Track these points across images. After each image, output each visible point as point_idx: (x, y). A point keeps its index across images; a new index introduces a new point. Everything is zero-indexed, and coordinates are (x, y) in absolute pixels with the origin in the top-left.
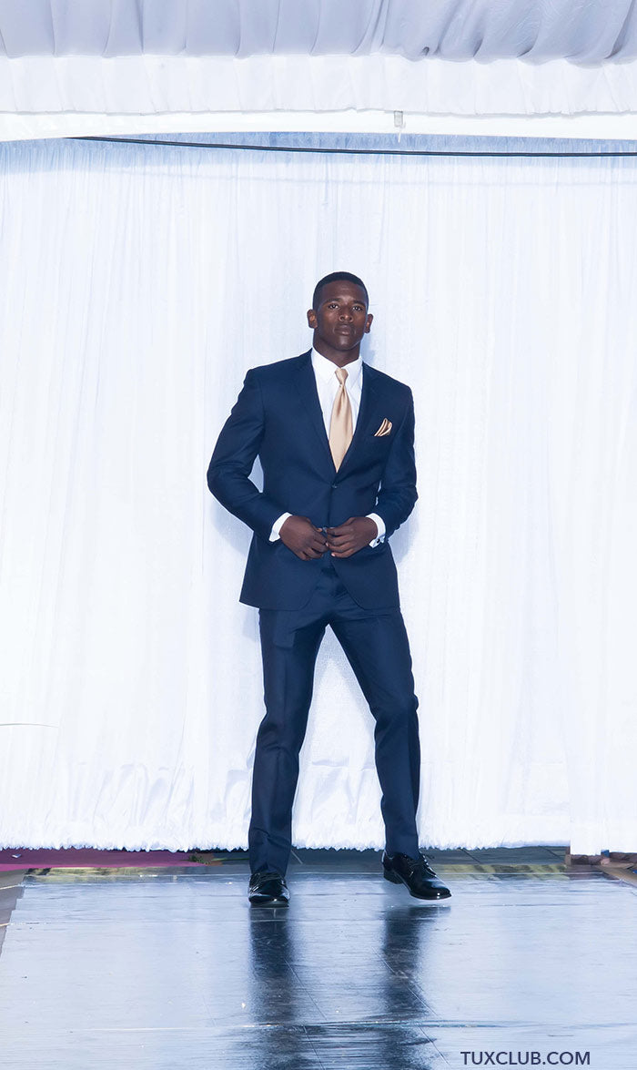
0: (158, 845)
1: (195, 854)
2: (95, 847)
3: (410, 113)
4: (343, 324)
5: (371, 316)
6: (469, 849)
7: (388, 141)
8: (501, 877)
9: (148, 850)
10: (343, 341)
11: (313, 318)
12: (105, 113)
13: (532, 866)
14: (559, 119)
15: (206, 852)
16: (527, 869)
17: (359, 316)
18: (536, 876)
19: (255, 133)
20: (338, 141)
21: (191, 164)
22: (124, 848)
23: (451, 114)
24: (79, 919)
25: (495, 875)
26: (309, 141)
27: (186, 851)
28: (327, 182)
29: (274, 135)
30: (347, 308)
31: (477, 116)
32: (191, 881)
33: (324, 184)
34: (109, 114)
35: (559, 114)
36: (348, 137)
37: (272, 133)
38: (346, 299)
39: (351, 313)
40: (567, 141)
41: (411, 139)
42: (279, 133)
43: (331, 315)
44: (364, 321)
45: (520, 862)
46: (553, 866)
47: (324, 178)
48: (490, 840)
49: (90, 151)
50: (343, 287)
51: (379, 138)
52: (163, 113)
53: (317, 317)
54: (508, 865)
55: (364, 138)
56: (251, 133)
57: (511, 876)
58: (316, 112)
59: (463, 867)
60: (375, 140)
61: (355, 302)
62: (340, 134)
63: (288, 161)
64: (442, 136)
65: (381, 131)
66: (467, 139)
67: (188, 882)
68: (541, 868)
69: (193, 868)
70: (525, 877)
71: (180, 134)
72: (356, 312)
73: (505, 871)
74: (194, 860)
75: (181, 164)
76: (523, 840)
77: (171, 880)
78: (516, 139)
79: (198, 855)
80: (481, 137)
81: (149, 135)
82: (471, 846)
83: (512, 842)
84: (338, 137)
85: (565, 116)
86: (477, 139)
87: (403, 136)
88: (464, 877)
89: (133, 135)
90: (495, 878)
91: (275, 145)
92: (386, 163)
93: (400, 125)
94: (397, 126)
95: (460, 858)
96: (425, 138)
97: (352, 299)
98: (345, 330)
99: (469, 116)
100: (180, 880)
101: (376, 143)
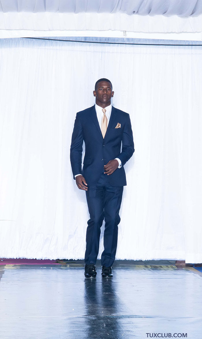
0: (46, 258)
1: (58, 261)
2: (27, 258)
3: (128, 31)
4: (104, 95)
5: (113, 92)
6: (143, 260)
7: (121, 40)
8: (153, 269)
9: (43, 259)
10: (105, 100)
11: (95, 93)
12: (33, 30)
13: (162, 266)
14: (174, 34)
15: (61, 260)
16: (161, 267)
17: (109, 92)
18: (163, 269)
19: (80, 37)
20: (105, 40)
21: (60, 46)
22: (36, 259)
23: (141, 32)
24: (22, 281)
25: (151, 269)
26: (97, 39)
27: (55, 260)
28: (102, 52)
29: (85, 38)
30: (106, 90)
31: (149, 33)
32: (57, 269)
33: (101, 53)
34: (35, 30)
35: (175, 32)
36: (109, 39)
37: (85, 37)
38: (105, 87)
39: (107, 91)
40: (177, 41)
41: (128, 39)
42: (87, 37)
43: (100, 92)
44: (111, 94)
45: (159, 265)
46: (169, 266)
47: (101, 51)
48: (150, 258)
49: (28, 42)
50: (104, 83)
51: (118, 39)
52: (51, 30)
53: (96, 93)
54: (155, 265)
55: (114, 39)
56: (78, 37)
57: (156, 269)
58: (99, 31)
59: (141, 266)
60: (117, 39)
61: (108, 88)
62: (106, 38)
63: (90, 46)
64: (138, 39)
65: (119, 37)
66: (146, 40)
67: (56, 269)
68: (165, 267)
69: (57, 265)
70: (160, 270)
71: (56, 37)
72: (108, 91)
73: (154, 267)
74: (57, 262)
75: (57, 46)
76: (160, 258)
77: (50, 269)
78: (161, 40)
79: (59, 261)
80: (150, 39)
81: (47, 37)
82: (144, 259)
83: (156, 258)
84: (106, 39)
85: (177, 33)
86: (149, 40)
87: (126, 38)
88: (141, 269)
89: (42, 37)
90: (151, 270)
91: (86, 41)
92: (121, 46)
93: (125, 35)
94: (124, 35)
95: (141, 263)
96: (133, 39)
97: (107, 87)
98: (105, 96)
99: (147, 33)
100: (53, 269)
101: (117, 40)
